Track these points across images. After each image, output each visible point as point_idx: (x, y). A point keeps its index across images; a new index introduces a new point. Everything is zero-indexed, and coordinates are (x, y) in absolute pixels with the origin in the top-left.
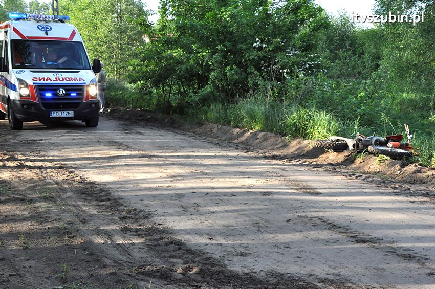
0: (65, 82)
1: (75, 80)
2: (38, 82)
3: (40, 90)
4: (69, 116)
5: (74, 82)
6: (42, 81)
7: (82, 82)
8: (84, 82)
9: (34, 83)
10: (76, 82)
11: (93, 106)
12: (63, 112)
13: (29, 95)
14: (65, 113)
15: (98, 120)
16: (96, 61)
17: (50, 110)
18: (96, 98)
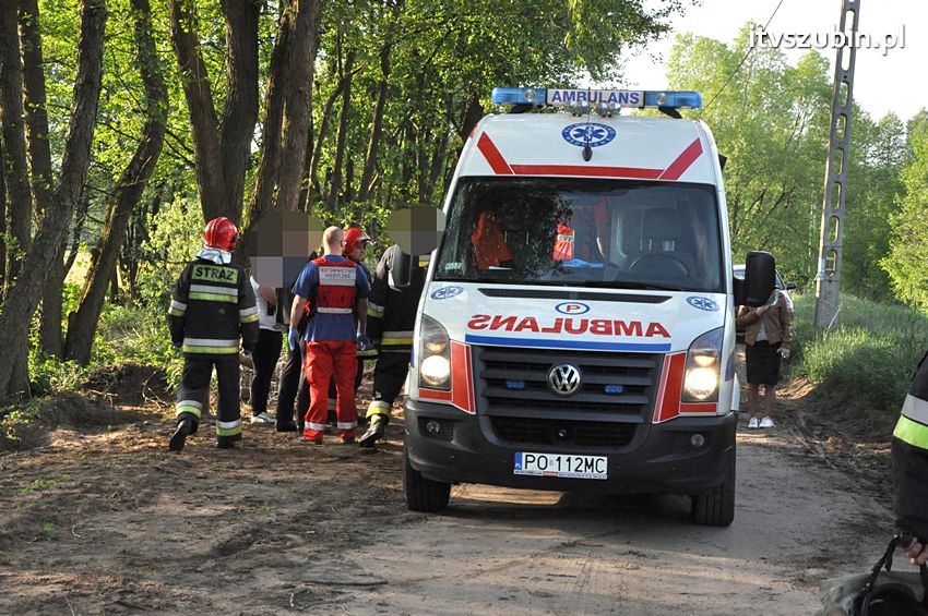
0: (588, 337)
1: (629, 333)
2: (487, 333)
3: (490, 364)
4: (589, 474)
5: (623, 339)
6: (501, 333)
7: (657, 339)
8: (665, 341)
9: (468, 338)
10: (634, 339)
11: (698, 440)
12: (564, 458)
13: (447, 384)
14: (575, 463)
15: (732, 505)
16: (760, 260)
17: (515, 446)
18: (713, 408)
